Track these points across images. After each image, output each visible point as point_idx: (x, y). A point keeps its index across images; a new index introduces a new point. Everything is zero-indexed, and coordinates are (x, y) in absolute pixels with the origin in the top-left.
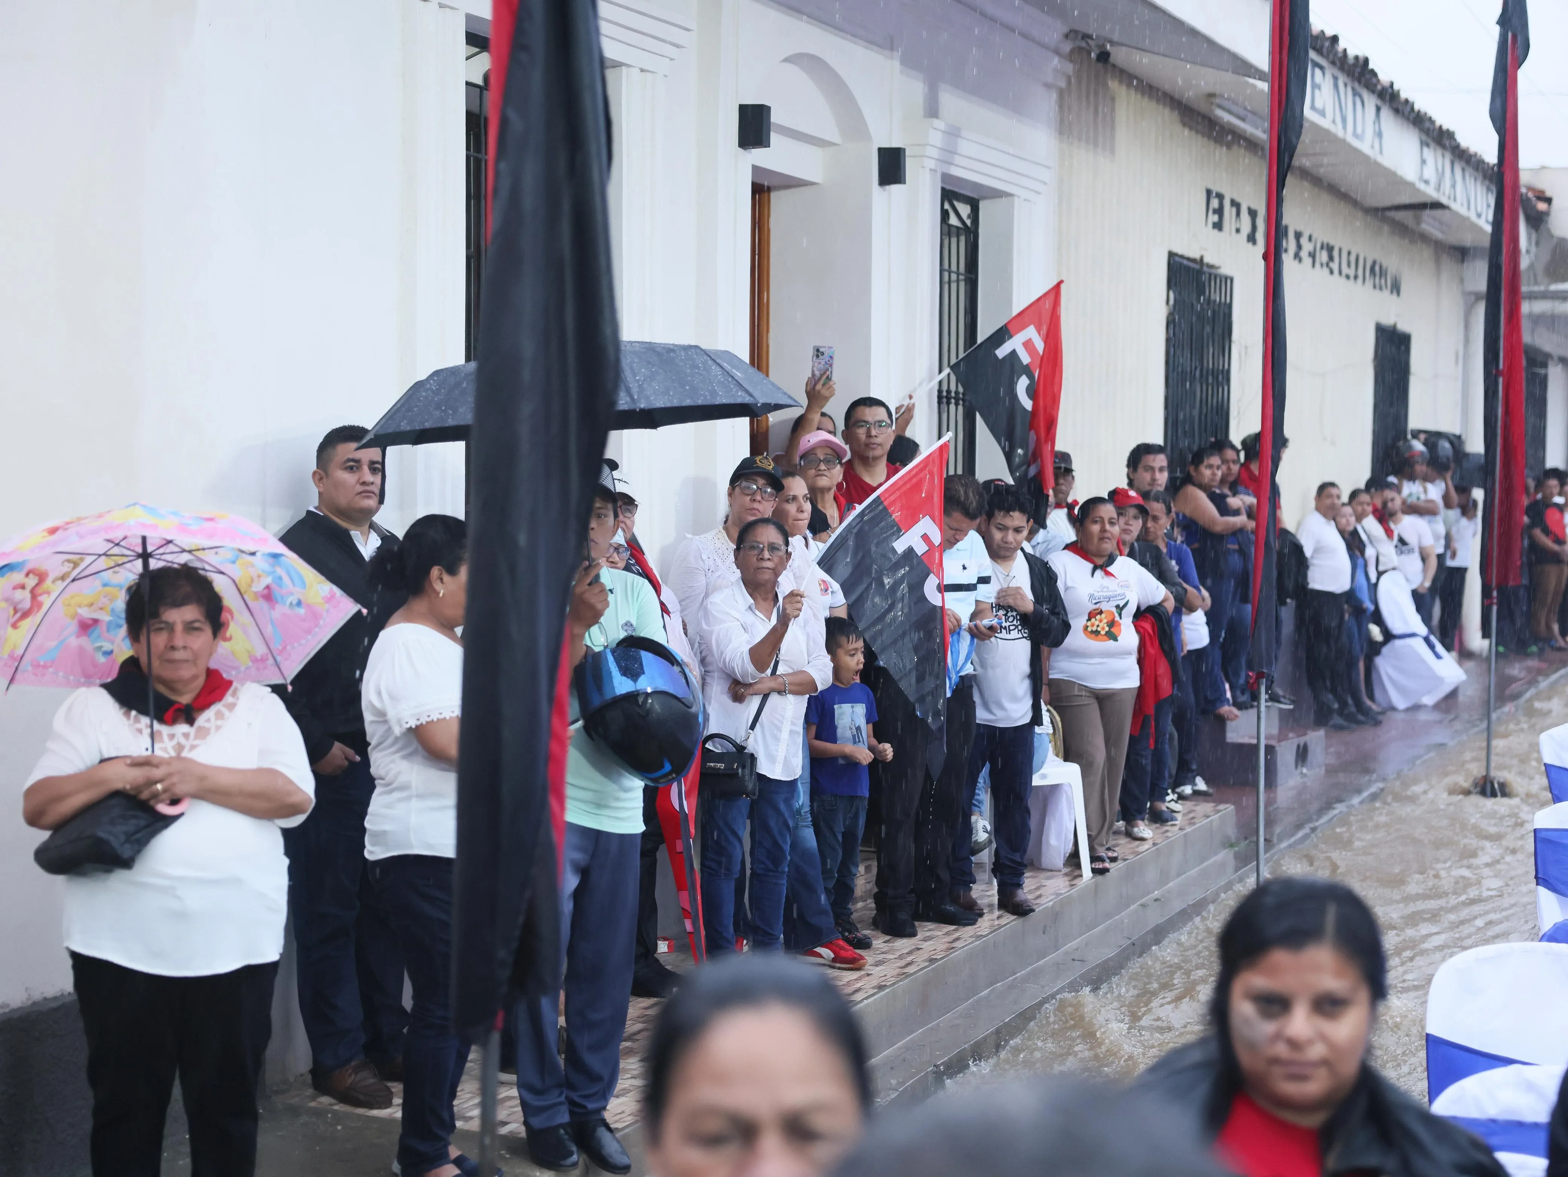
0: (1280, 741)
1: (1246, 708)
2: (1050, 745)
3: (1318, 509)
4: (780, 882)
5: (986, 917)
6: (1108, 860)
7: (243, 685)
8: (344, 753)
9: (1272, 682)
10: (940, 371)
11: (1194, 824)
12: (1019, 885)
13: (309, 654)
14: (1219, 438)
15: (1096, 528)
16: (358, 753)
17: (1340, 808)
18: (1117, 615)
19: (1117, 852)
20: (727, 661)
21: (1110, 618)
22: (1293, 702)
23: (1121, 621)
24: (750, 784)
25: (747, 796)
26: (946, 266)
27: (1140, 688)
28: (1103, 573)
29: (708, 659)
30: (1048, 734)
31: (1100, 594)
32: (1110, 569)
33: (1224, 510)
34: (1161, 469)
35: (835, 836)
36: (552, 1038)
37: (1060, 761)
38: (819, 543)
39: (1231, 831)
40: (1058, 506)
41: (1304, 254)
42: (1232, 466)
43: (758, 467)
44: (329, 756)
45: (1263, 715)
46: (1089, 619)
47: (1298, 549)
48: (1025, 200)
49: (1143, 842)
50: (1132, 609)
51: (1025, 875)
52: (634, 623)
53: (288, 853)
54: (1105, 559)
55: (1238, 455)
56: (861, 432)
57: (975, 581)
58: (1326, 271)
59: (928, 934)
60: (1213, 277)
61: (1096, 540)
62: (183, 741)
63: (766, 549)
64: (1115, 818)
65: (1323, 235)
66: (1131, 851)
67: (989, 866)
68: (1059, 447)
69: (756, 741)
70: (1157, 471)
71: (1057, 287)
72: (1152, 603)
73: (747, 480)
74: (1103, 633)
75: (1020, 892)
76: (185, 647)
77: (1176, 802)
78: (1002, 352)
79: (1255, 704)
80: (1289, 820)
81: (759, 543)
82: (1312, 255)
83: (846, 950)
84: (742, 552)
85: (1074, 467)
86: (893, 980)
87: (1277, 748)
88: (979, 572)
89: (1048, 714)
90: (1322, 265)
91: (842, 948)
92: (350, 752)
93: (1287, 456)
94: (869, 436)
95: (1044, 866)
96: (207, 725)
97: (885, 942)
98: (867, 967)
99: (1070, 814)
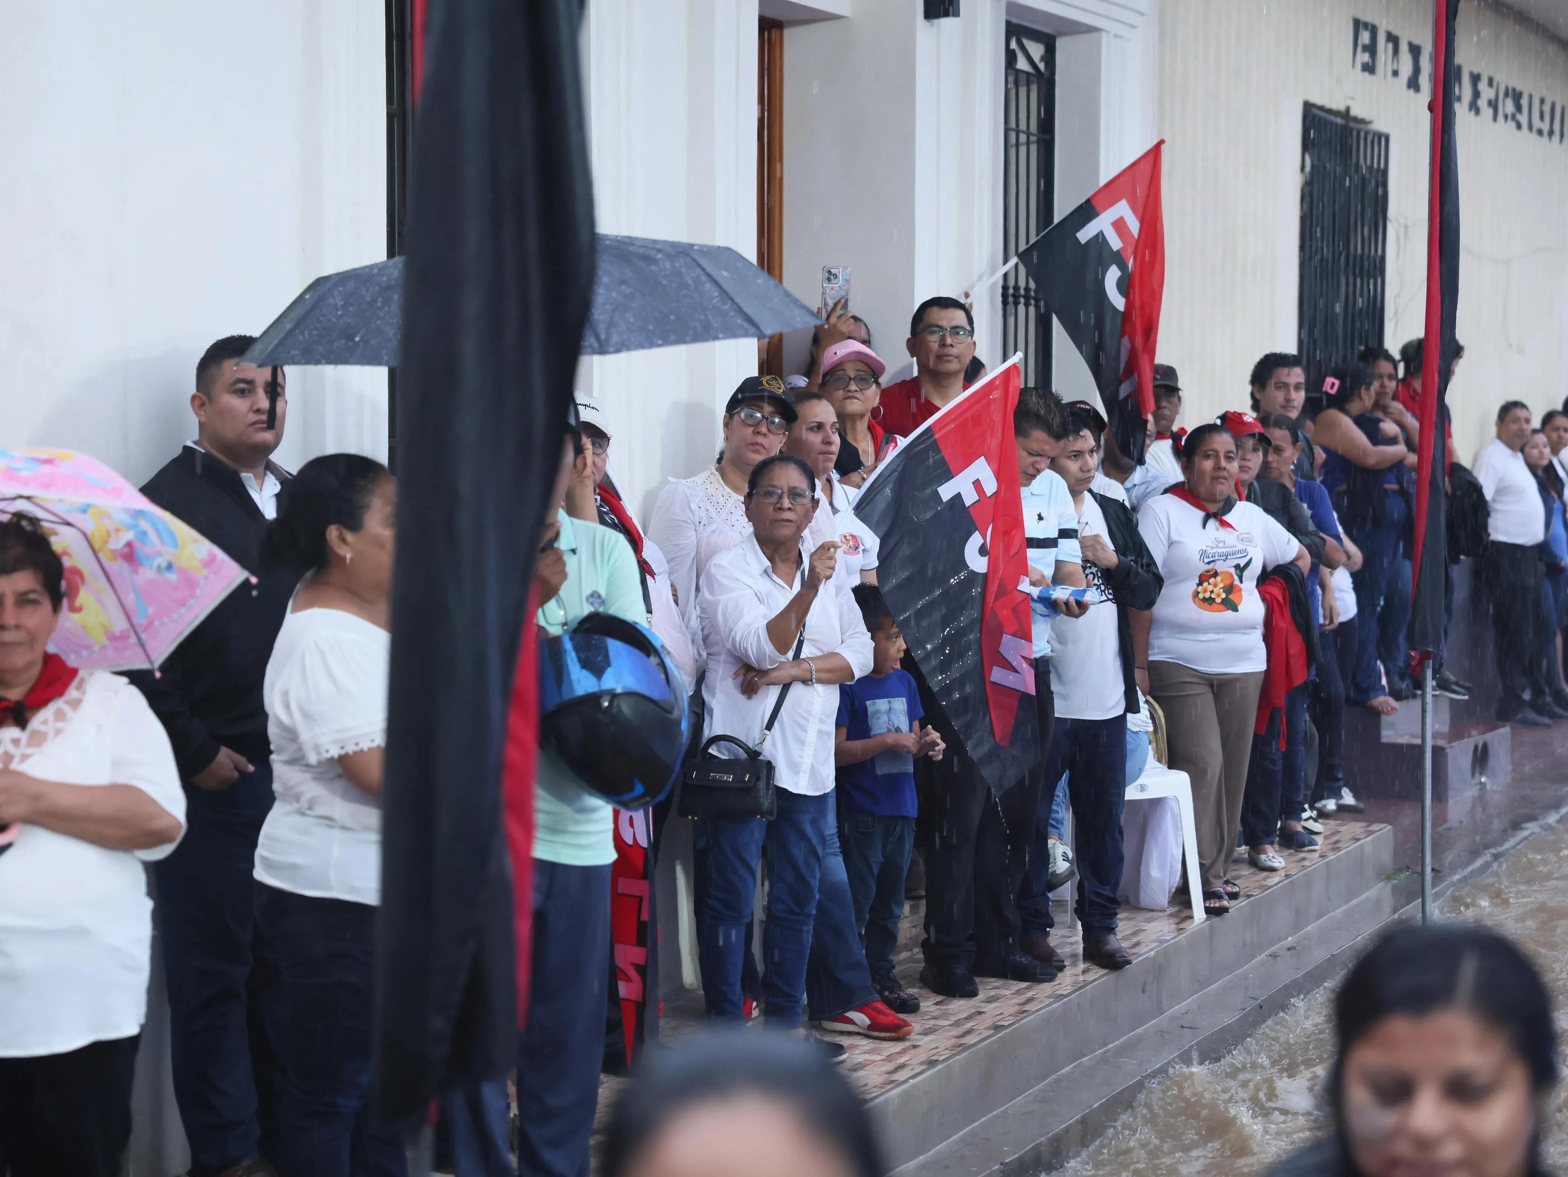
0: (1450, 741)
1: (1407, 698)
2: (1150, 747)
3: (1500, 437)
4: (805, 928)
5: (1068, 971)
6: (1226, 897)
7: (91, 674)
8: (233, 761)
9: (1441, 665)
10: (1006, 260)
11: (1338, 849)
12: (1111, 930)
13: (181, 632)
14: (1370, 344)
15: (1208, 465)
16: (251, 761)
17: (1532, 828)
18: (1236, 577)
19: (1241, 885)
20: (738, 639)
21: (1228, 582)
22: (1469, 690)
23: (1241, 585)
24: (767, 801)
25: (762, 817)
26: (1013, 124)
27: (1267, 672)
28: (1217, 524)
29: (712, 638)
30: (1147, 732)
31: (1214, 550)
32: (1227, 518)
33: (1376, 437)
34: (1297, 387)
35: (870, 868)
36: (500, 1132)
37: (1163, 768)
38: (846, 487)
39: (1386, 857)
40: (1160, 436)
41: (1482, 103)
42: (1387, 382)
43: (764, 390)
44: (214, 766)
45: (1429, 707)
46: (1200, 584)
47: (1476, 489)
48: (1116, 36)
49: (1273, 873)
50: (1256, 569)
51: (1119, 916)
52: (603, 593)
53: (150, 894)
54: (1221, 505)
55: (1396, 369)
56: (933, 340)
57: (1054, 534)
58: (1512, 125)
59: (993, 993)
60: (1362, 135)
61: (1208, 481)
62: (11, 749)
63: (785, 495)
64: (1236, 843)
65: (1506, 78)
66: (1257, 884)
67: (1071, 905)
68: (1161, 358)
69: (774, 744)
70: (1292, 388)
71: (1156, 150)
72: (1281, 563)
73: (750, 406)
74: (1218, 600)
75: (1111, 937)
76: (18, 627)
77: (1315, 820)
78: (1084, 235)
79: (1419, 692)
80: (1461, 845)
81: (774, 486)
82: (1493, 105)
83: (886, 1015)
84: (754, 499)
85: (1180, 385)
86: (947, 1054)
87: (1448, 751)
88: (1059, 524)
89: (1146, 706)
90: (1506, 117)
91: (880, 1012)
92: (241, 760)
93: (1461, 369)
94: (943, 344)
95: (1143, 904)
96: (43, 728)
97: (937, 1004)
98: (913, 1036)
99: (1176, 836)
